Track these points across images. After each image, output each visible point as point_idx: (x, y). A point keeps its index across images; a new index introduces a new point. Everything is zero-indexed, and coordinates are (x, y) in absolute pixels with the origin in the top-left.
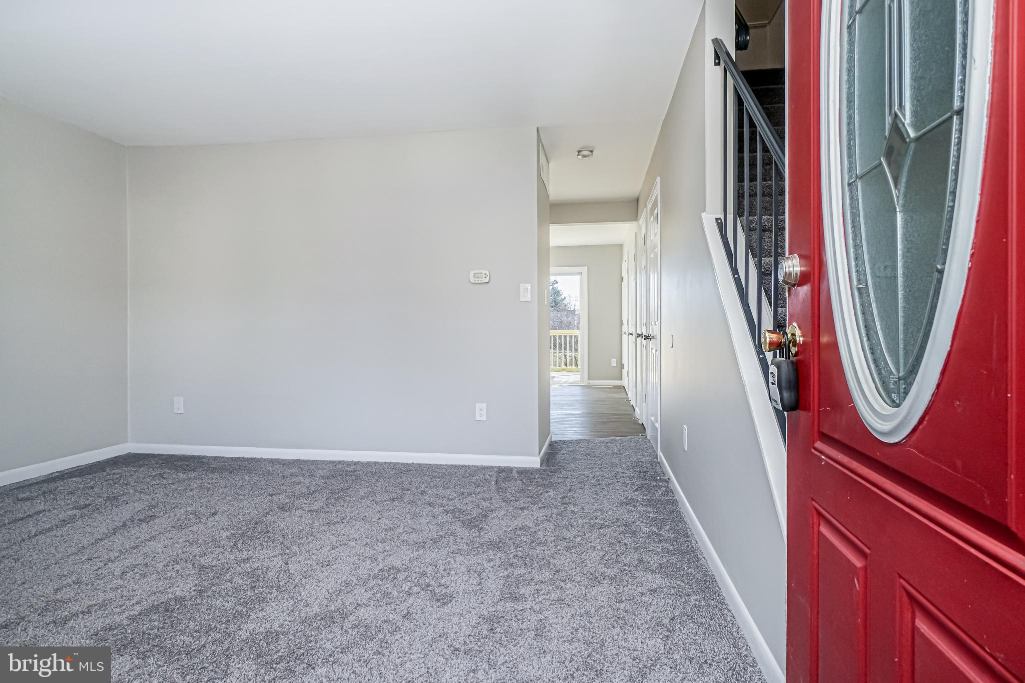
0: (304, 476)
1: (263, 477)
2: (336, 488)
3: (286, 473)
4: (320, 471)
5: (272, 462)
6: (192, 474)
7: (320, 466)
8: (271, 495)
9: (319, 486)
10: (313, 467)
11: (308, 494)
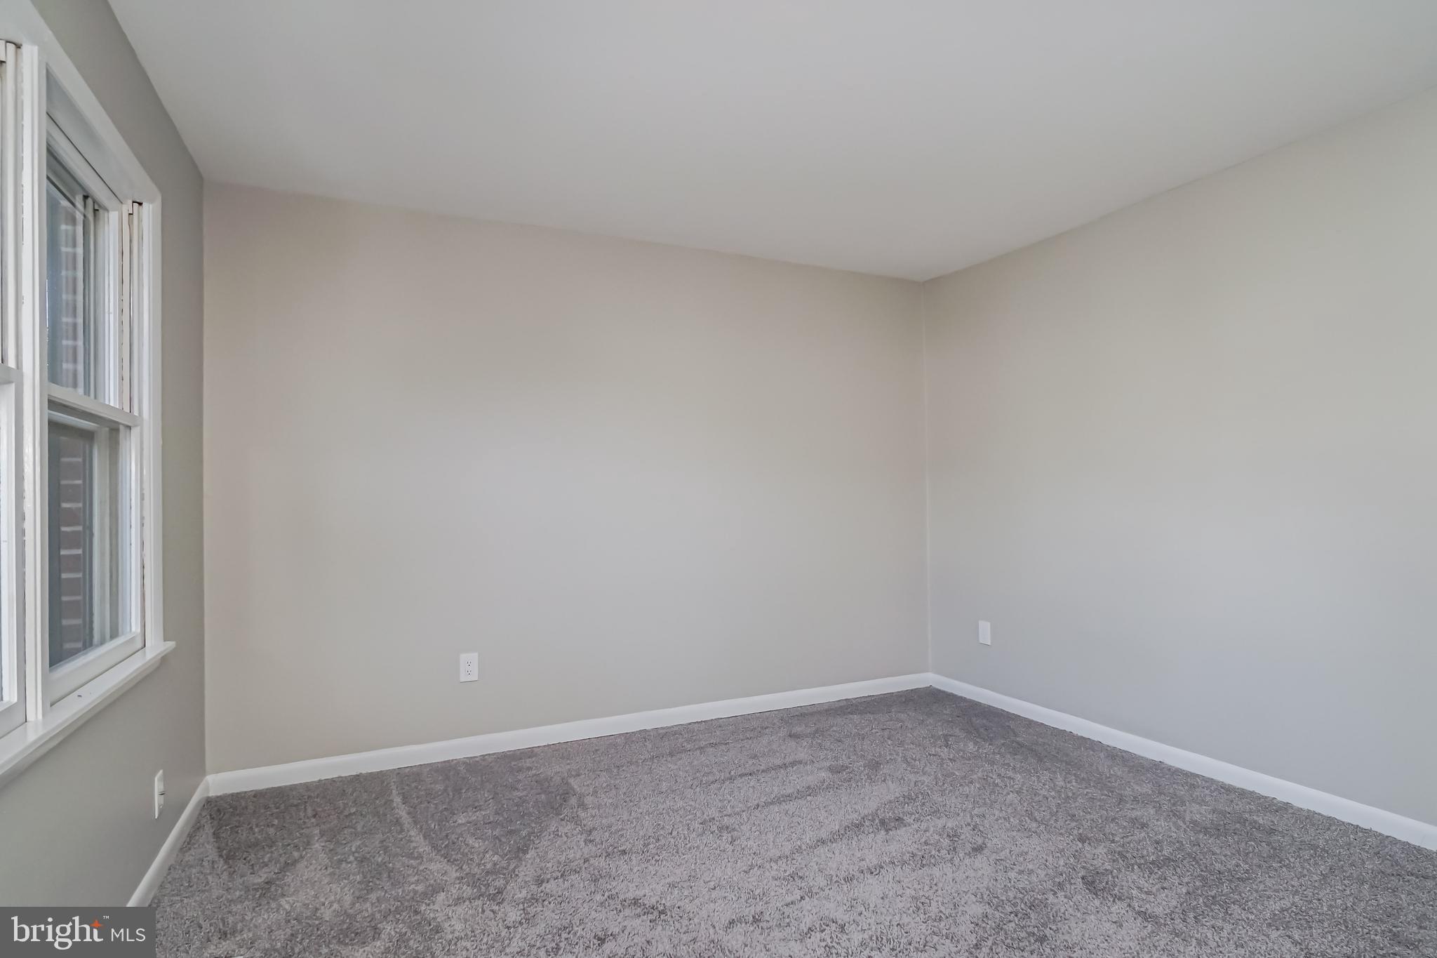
0: (1159, 808)
1: (1086, 788)
2: (1218, 866)
3: (1128, 792)
4: (1195, 807)
5: (1116, 756)
6: (987, 748)
7: (1197, 793)
8: (1082, 839)
9: (1181, 848)
10: (1182, 792)
11: (1153, 863)
